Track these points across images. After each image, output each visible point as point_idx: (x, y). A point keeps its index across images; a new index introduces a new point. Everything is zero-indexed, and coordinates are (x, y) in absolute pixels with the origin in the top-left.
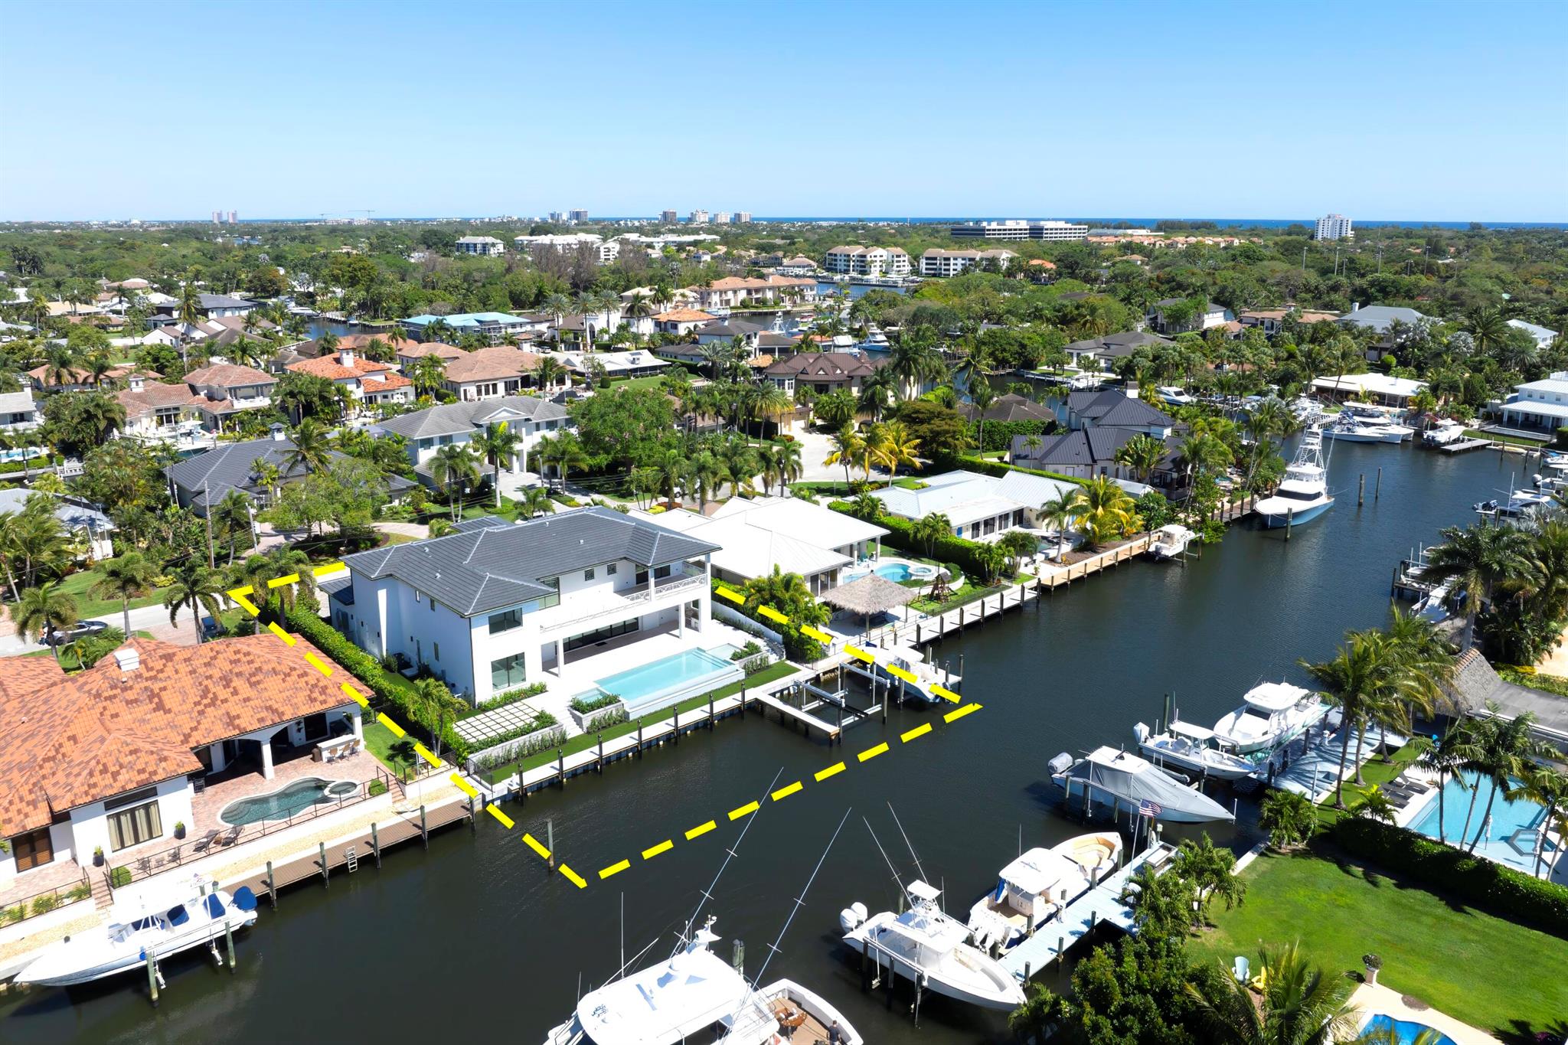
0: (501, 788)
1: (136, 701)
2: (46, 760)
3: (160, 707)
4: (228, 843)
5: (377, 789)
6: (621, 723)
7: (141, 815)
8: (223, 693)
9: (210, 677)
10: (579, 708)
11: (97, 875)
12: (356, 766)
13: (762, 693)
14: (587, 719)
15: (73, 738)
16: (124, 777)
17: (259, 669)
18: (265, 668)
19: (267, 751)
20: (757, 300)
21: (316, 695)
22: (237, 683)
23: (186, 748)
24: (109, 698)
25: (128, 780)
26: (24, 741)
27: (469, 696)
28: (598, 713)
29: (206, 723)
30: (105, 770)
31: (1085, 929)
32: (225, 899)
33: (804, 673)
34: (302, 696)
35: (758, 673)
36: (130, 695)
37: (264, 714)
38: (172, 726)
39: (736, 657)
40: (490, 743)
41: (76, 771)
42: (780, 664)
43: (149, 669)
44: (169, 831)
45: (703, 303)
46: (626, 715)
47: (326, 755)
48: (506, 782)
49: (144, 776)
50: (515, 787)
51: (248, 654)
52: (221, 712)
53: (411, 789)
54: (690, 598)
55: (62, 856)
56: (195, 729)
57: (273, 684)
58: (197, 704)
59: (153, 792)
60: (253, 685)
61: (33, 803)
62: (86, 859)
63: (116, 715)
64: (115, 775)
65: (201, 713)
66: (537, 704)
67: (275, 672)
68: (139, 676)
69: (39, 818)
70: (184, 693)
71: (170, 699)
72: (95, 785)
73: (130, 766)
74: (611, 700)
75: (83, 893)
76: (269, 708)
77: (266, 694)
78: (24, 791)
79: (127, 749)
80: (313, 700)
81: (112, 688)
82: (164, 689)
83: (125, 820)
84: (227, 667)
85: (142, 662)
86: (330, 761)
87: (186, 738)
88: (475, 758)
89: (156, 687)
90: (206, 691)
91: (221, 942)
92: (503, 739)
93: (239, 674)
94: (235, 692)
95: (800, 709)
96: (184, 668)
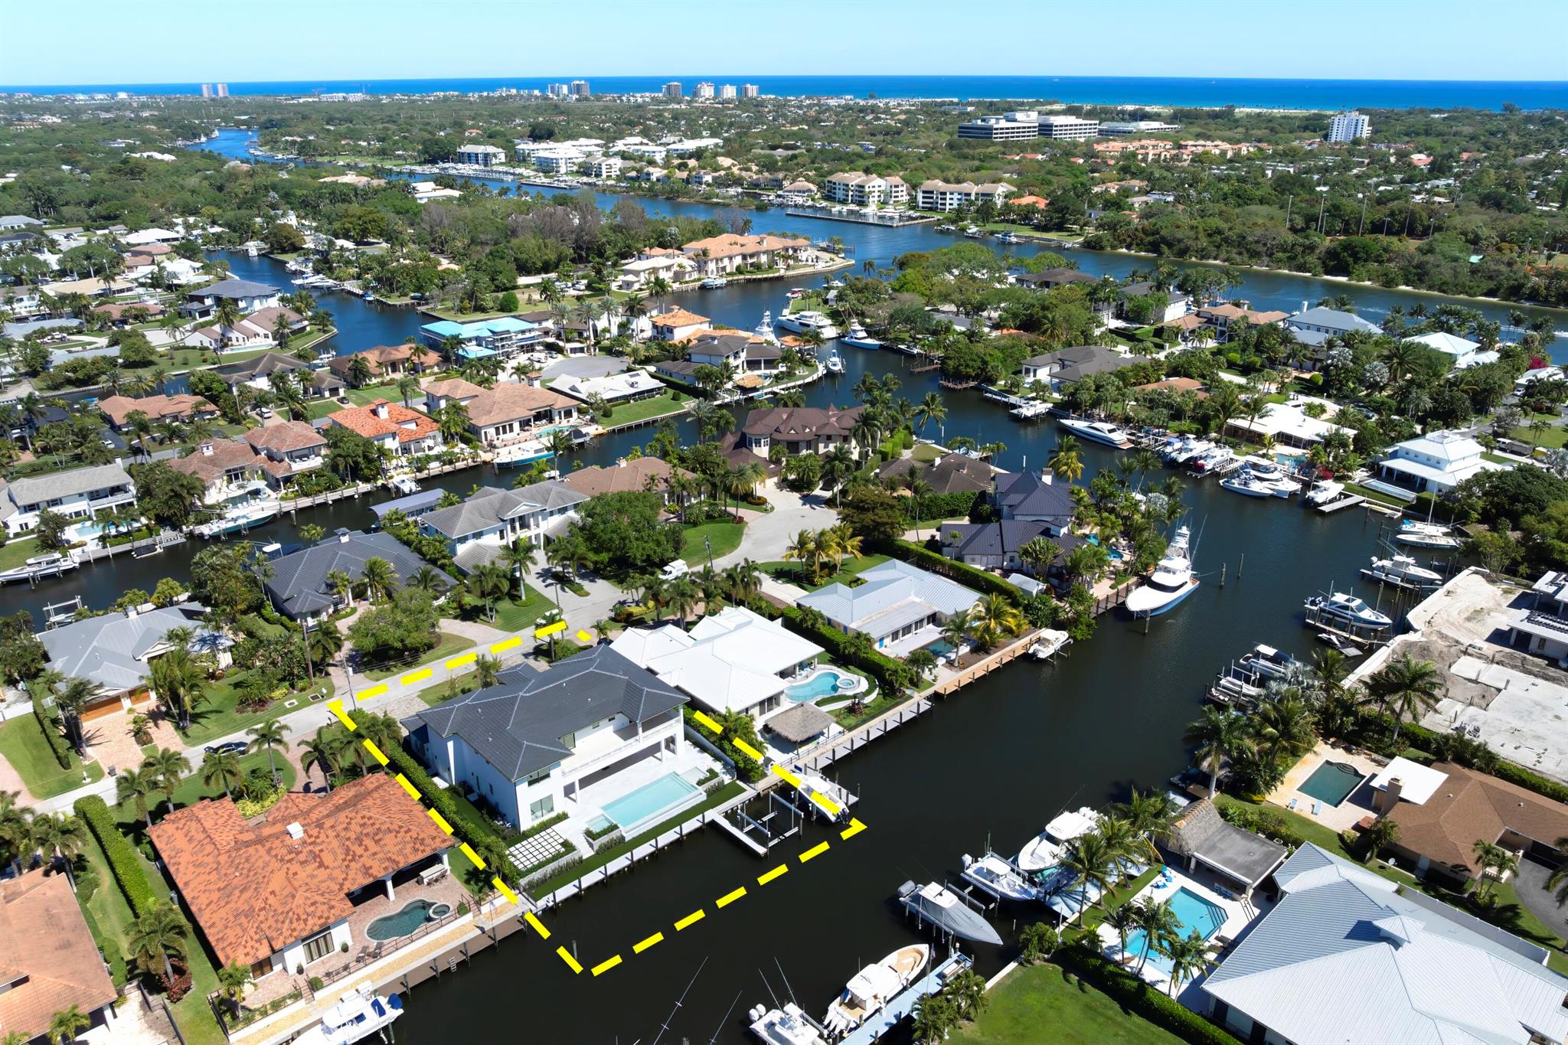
0: (542, 903)
1: (305, 862)
2: (261, 910)
3: (321, 865)
4: (376, 955)
5: (462, 910)
6: (620, 846)
7: (322, 942)
8: (359, 851)
9: (348, 839)
10: (590, 835)
11: (302, 981)
12: (446, 888)
13: (715, 815)
14: (597, 844)
15: (273, 893)
16: (311, 922)
17: (379, 829)
18: (383, 828)
19: (389, 884)
20: (752, 265)
21: (418, 846)
22: (367, 842)
23: (342, 895)
24: (289, 861)
25: (314, 924)
26: (241, 892)
27: (516, 825)
28: (605, 839)
29: (352, 874)
30: (299, 919)
31: (894, 1021)
32: (383, 1001)
33: (749, 792)
34: (408, 850)
35: (717, 795)
36: (302, 857)
37: (387, 864)
38: (331, 878)
39: (700, 783)
40: (535, 868)
41: (281, 918)
42: (733, 784)
43: (310, 836)
44: (338, 948)
45: (700, 272)
46: (623, 838)
47: (426, 881)
48: (545, 898)
49: (323, 921)
50: (551, 904)
51: (370, 818)
52: (360, 865)
53: (486, 908)
54: (668, 734)
55: (278, 968)
56: (345, 879)
57: (389, 839)
58: (344, 860)
59: (329, 928)
60: (377, 842)
61: (259, 941)
62: (292, 970)
63: (295, 874)
64: (305, 921)
65: (347, 866)
66: (562, 830)
67: (389, 831)
68: (305, 842)
69: (264, 952)
70: (334, 853)
71: (327, 858)
72: (294, 930)
73: (312, 914)
74: (614, 827)
75: (296, 996)
76: (389, 859)
77: (386, 849)
78: (252, 932)
79: (309, 902)
80: (417, 850)
81: (290, 852)
82: (321, 851)
83: (313, 946)
84: (359, 829)
85: (305, 831)
86: (429, 884)
87: (341, 889)
88: (523, 882)
89: (317, 849)
90: (348, 850)
91: (385, 1029)
92: (541, 865)
93: (367, 835)
94: (366, 849)
95: (742, 830)
96: (331, 833)
